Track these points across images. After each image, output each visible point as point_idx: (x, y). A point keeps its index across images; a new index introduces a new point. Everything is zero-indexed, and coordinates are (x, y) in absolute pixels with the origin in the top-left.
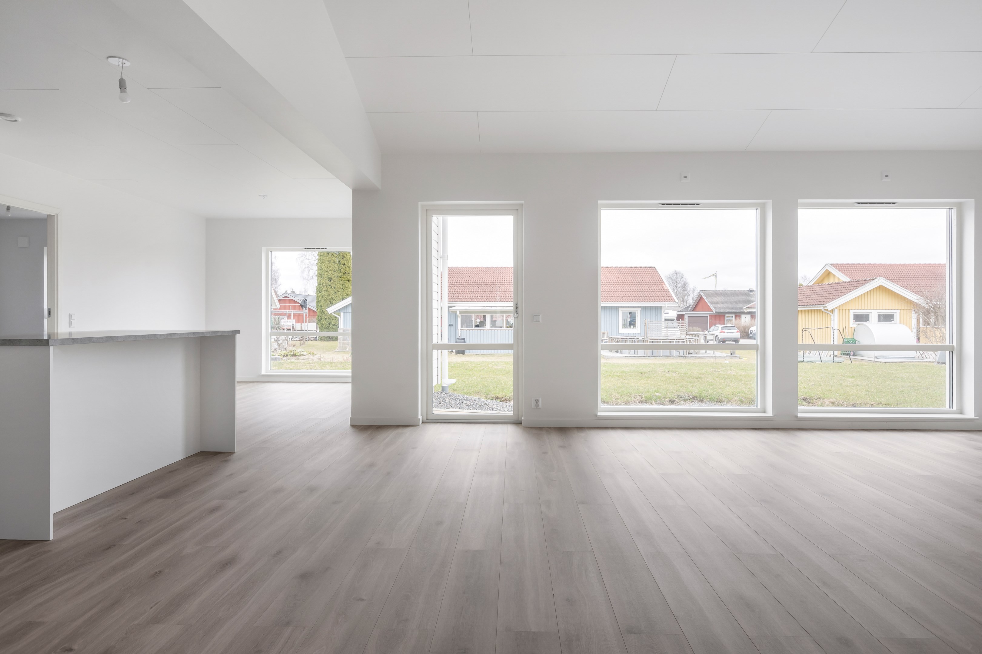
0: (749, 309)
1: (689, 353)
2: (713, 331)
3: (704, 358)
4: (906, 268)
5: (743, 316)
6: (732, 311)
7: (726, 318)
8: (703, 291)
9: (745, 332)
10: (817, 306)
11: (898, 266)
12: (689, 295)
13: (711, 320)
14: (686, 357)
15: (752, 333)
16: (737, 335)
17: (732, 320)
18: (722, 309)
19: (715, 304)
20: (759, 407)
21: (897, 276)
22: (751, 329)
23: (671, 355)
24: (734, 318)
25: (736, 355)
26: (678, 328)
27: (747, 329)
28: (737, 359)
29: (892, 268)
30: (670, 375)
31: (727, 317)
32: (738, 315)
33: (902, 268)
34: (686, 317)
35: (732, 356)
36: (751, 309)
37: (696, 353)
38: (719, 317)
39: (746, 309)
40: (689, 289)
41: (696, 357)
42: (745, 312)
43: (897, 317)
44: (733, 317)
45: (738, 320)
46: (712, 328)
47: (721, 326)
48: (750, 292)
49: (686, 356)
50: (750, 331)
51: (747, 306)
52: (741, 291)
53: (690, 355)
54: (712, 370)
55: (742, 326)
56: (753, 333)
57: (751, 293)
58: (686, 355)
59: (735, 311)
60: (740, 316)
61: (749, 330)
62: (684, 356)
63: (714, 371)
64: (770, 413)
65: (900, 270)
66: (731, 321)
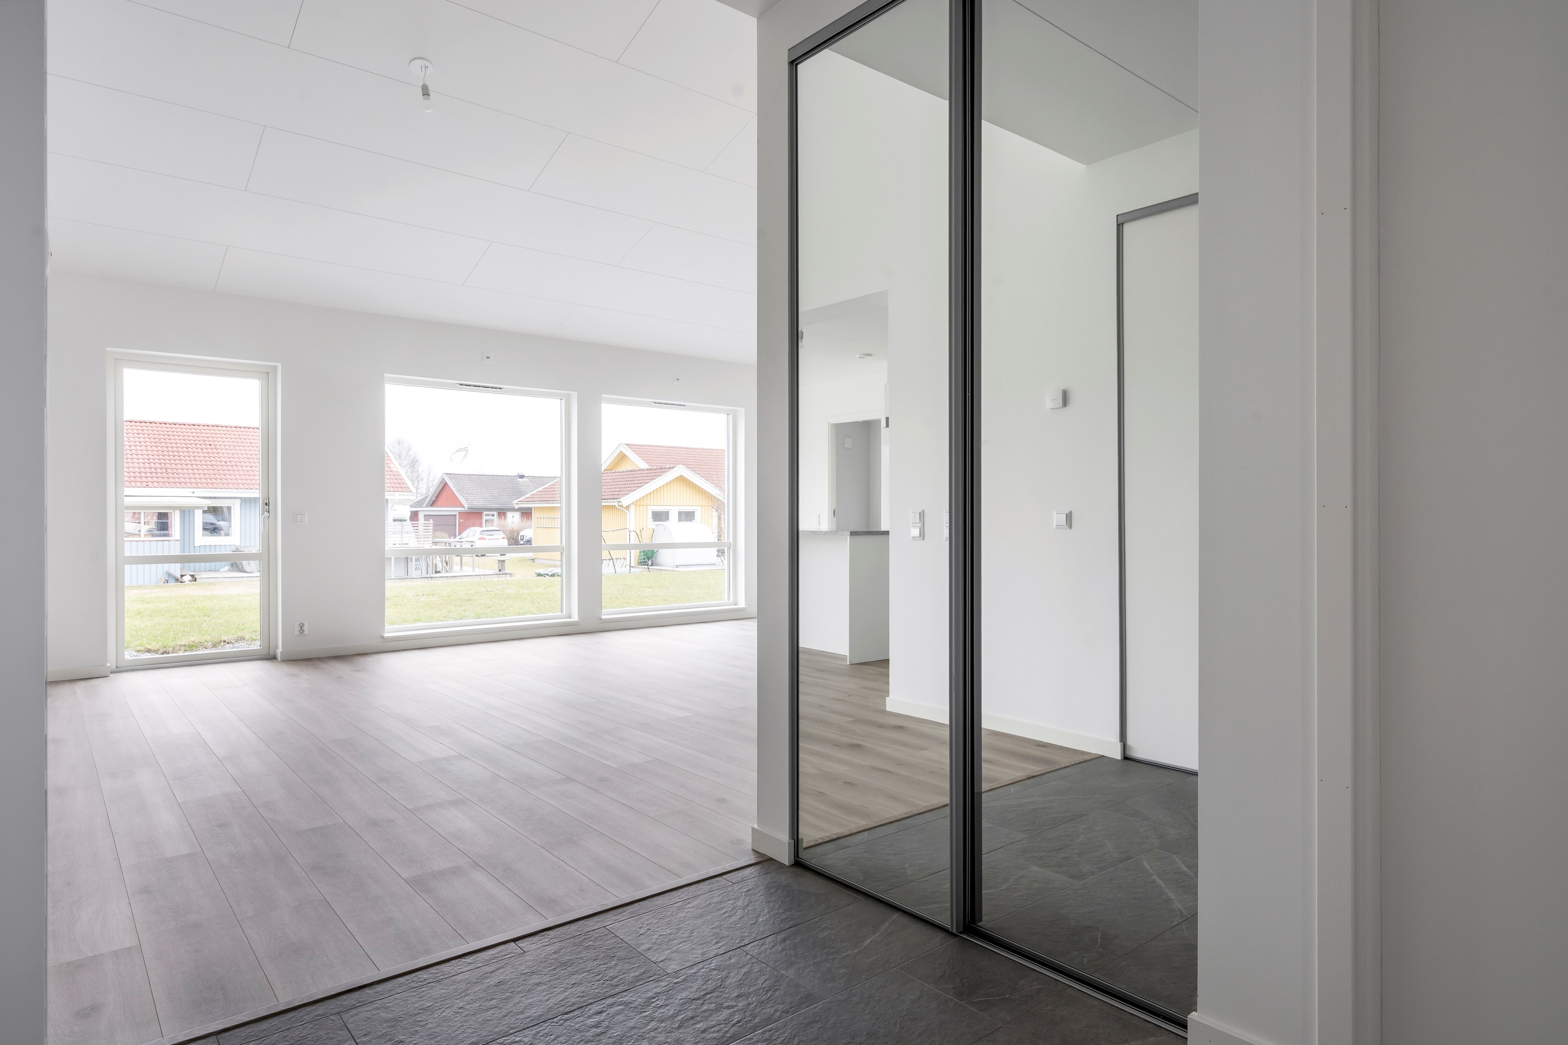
0: (521, 504)
1: (436, 572)
2: (467, 537)
3: (460, 577)
4: (708, 454)
5: (509, 515)
6: (494, 506)
7: (484, 518)
8: (448, 475)
9: (513, 539)
10: (609, 501)
11: (700, 451)
12: (422, 480)
13: (461, 520)
14: (432, 578)
15: (523, 539)
16: (504, 543)
17: (494, 520)
18: (478, 503)
19: (467, 496)
20: (564, 613)
21: (699, 464)
22: (522, 533)
23: (407, 575)
24: (496, 518)
25: (507, 571)
26: (413, 533)
27: (515, 534)
28: (508, 577)
29: (694, 453)
30: (427, 599)
31: (486, 515)
32: (502, 513)
33: (704, 453)
34: (421, 516)
35: (500, 573)
36: (525, 504)
37: (447, 572)
38: (474, 515)
39: (517, 504)
40: (420, 470)
41: (448, 577)
42: (516, 508)
43: (697, 515)
44: (495, 515)
45: (503, 520)
46: (465, 534)
47: (478, 529)
48: (520, 478)
49: (432, 576)
50: (521, 537)
51: (519, 500)
52: (506, 476)
53: (438, 575)
54: (483, 590)
55: (509, 529)
56: (525, 539)
57: (521, 480)
58: (433, 574)
59: (498, 506)
60: (504, 514)
61: (518, 534)
62: (428, 576)
63: (487, 591)
64: (575, 618)
65: (702, 456)
66: (492, 523)
